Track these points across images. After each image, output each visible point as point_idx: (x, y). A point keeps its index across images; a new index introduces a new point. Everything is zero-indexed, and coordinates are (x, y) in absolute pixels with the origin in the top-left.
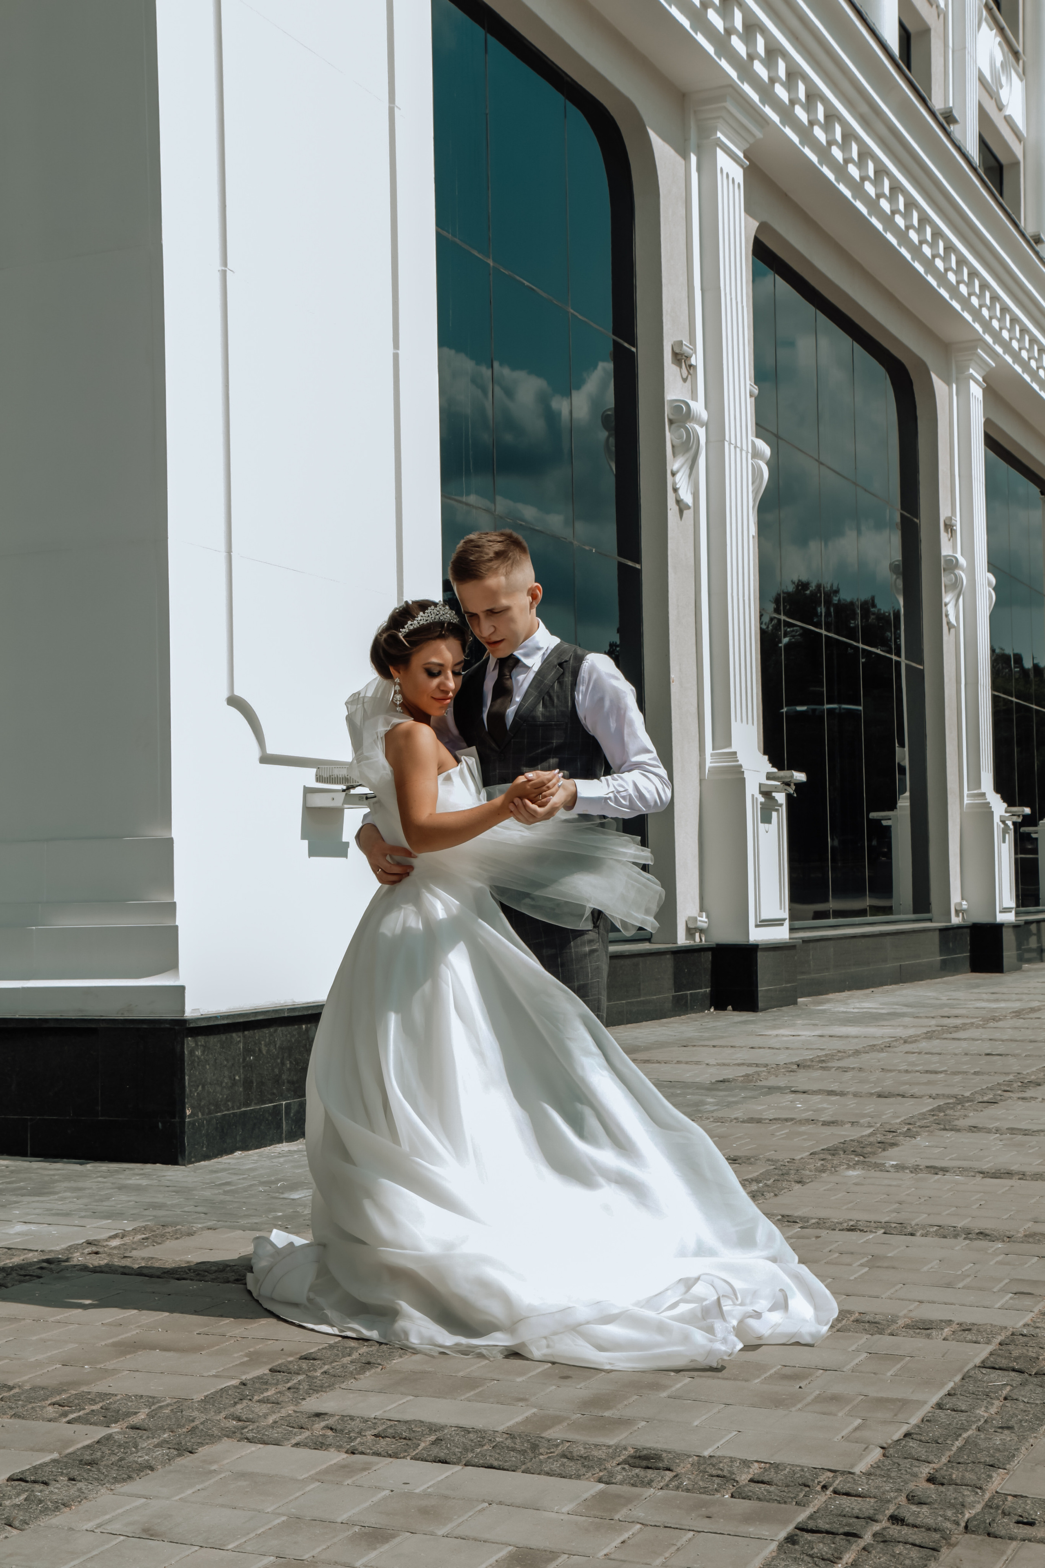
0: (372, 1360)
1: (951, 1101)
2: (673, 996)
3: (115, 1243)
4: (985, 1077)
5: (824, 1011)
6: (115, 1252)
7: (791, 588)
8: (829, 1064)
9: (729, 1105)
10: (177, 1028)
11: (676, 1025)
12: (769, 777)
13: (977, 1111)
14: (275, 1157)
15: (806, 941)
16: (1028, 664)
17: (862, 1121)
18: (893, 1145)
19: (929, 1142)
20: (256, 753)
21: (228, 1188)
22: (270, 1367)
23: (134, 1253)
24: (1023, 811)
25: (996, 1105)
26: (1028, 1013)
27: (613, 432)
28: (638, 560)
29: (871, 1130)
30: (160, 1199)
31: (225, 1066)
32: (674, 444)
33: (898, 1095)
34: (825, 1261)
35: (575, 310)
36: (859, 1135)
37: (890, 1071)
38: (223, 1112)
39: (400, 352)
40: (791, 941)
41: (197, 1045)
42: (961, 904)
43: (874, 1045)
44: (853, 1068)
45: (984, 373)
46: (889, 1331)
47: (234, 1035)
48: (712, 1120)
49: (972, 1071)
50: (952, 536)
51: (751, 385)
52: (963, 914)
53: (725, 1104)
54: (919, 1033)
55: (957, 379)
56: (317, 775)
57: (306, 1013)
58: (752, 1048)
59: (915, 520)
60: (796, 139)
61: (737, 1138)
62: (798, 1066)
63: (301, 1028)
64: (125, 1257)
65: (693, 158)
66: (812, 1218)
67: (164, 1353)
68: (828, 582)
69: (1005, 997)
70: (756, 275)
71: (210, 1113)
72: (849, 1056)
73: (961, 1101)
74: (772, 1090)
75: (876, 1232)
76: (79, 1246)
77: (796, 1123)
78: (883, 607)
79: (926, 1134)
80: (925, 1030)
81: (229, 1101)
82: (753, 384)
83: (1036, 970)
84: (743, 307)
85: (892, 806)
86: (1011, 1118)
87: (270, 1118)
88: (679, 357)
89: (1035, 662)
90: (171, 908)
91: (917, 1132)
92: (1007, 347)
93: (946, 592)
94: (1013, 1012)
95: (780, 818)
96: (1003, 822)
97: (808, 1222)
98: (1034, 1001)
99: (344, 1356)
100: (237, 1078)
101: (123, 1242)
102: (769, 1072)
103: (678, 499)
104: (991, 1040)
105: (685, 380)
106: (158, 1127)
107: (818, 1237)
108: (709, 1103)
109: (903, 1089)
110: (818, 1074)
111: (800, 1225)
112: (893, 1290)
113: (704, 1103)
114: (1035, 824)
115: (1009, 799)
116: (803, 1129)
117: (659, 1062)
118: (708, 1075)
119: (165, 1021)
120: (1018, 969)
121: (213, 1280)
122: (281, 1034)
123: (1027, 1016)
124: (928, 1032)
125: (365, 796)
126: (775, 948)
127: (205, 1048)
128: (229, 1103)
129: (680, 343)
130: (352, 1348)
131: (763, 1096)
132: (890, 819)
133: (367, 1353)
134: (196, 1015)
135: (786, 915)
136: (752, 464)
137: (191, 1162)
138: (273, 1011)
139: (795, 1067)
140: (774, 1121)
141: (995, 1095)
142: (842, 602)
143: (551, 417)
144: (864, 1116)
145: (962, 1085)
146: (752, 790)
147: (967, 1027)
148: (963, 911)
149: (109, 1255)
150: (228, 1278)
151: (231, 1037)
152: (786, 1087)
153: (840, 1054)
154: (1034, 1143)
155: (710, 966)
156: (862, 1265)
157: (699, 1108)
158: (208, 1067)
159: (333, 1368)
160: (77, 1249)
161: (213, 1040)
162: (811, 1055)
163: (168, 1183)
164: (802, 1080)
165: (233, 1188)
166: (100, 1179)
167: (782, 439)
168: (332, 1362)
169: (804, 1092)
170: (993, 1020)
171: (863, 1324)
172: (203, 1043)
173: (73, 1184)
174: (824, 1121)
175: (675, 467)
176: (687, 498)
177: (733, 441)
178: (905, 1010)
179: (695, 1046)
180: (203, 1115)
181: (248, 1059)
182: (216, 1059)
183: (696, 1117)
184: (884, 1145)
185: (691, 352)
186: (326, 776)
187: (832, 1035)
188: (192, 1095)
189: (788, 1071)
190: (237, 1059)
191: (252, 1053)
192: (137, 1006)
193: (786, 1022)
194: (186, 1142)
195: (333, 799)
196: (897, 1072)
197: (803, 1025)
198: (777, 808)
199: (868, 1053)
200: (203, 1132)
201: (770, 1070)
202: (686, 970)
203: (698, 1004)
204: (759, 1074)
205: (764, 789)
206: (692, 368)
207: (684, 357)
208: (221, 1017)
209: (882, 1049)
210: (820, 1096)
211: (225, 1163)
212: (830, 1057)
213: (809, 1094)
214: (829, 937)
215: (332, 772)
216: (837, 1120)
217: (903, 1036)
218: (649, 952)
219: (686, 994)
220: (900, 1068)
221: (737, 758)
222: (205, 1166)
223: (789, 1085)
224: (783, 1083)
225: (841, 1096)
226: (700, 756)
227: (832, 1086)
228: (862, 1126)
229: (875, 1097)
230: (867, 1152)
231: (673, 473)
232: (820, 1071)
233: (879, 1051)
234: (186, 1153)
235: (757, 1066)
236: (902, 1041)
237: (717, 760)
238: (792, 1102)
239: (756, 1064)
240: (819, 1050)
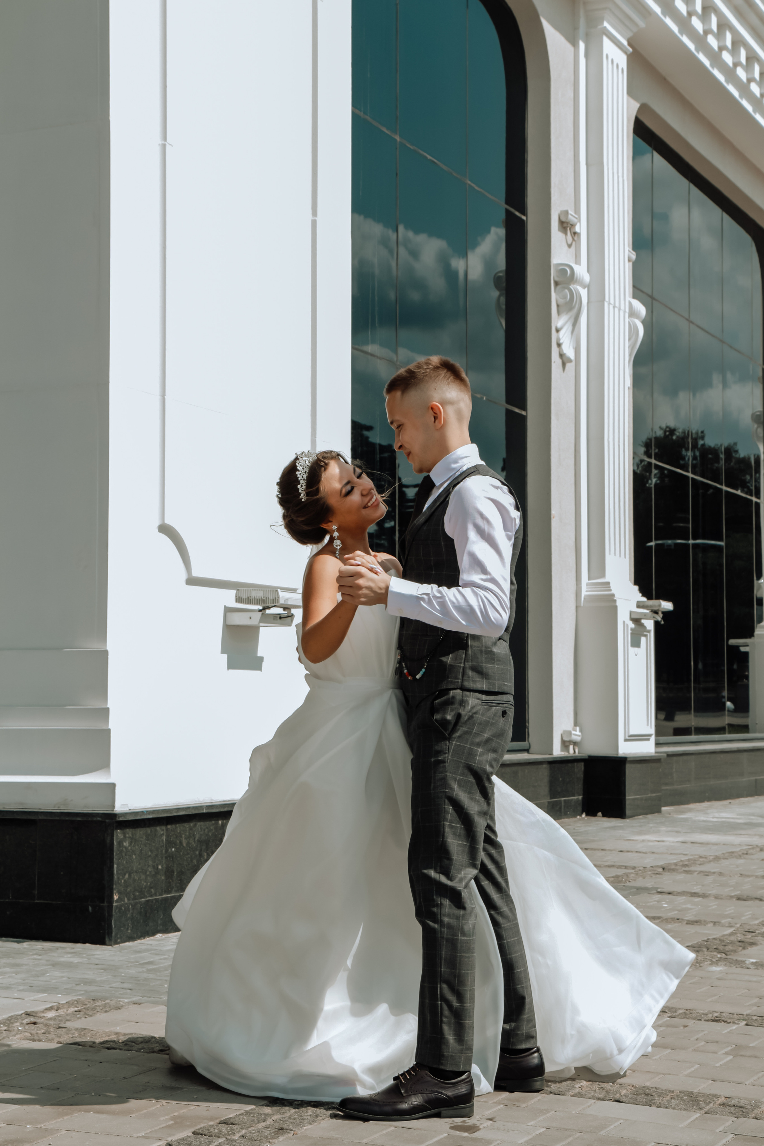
0: (285, 1126)
2: (549, 802)
3: (51, 1014)
5: (686, 820)
6: (51, 1022)
7: (660, 433)
8: (692, 868)
10: (107, 821)
12: (639, 605)
15: (670, 755)
17: (723, 921)
18: (752, 944)
20: (184, 576)
21: (151, 967)
22: (193, 1130)
23: (68, 1024)
27: (504, 292)
28: (524, 407)
29: (731, 930)
30: (90, 975)
31: (150, 856)
32: (559, 303)
33: (756, 898)
34: (693, 1048)
35: (472, 182)
36: (721, 934)
37: (748, 876)
38: (147, 898)
39: (318, 219)
40: (657, 755)
41: (125, 837)
43: (733, 852)
44: (714, 873)
46: (753, 1115)
47: (158, 828)
51: (629, 251)
56: (236, 596)
57: (222, 810)
58: (621, 851)
60: (675, 28)
62: (663, 869)
63: (218, 823)
64: (60, 1027)
65: (582, 45)
66: (680, 1009)
67: (98, 1115)
68: (695, 428)
70: (636, 153)
71: (135, 898)
72: (710, 861)
74: (640, 890)
75: (738, 1024)
76: (18, 1017)
77: (662, 921)
78: (744, 452)
81: (152, 888)
82: (631, 250)
84: (623, 181)
85: (750, 634)
88: (565, 225)
90: (105, 713)
95: (648, 643)
97: (676, 1012)
99: (259, 1122)
100: (160, 867)
101: (58, 1014)
102: (637, 874)
103: (561, 353)
105: (570, 246)
106: (88, 910)
107: (685, 1026)
110: (681, 877)
111: (668, 1015)
112: (755, 1078)
116: (669, 927)
119: (97, 815)
121: (139, 1050)
122: (200, 828)
125: (278, 616)
126: (642, 761)
127: (133, 840)
128: (152, 890)
129: (567, 212)
130: (267, 1115)
131: (632, 896)
132: (747, 646)
133: (280, 1120)
134: (125, 809)
135: (652, 730)
136: (629, 322)
137: (116, 943)
138: (194, 807)
139: (661, 870)
142: (707, 446)
144: (725, 916)
146: (623, 617)
149: (46, 1025)
150: (153, 1048)
151: (156, 831)
152: (653, 888)
153: (701, 860)
155: (582, 776)
156: (726, 1053)
158: (134, 857)
159: (250, 1132)
160: (17, 1019)
161: (140, 833)
162: (675, 859)
163: (97, 962)
164: (667, 882)
165: (155, 967)
166: (35, 956)
167: (656, 300)
168: (248, 1127)
169: (669, 893)
171: (729, 1108)
172: (130, 835)
173: (11, 961)
174: (688, 920)
175: (559, 325)
176: (570, 352)
177: (612, 302)
180: (129, 900)
181: (170, 850)
182: (141, 850)
184: (744, 944)
185: (575, 220)
186: (244, 597)
187: (693, 842)
188: (120, 882)
189: (654, 874)
190: (160, 850)
191: (173, 845)
192: (72, 800)
193: (651, 828)
194: (113, 924)
195: (251, 618)
196: (755, 877)
197: (667, 832)
198: (645, 633)
199: (727, 859)
200: (129, 916)
201: (637, 872)
202: (561, 779)
203: (571, 810)
204: (627, 876)
205: (634, 616)
206: (576, 235)
207: (569, 225)
208: (147, 811)
209: (740, 856)
210: (684, 897)
211: (148, 944)
212: (692, 862)
213: (674, 895)
214: (691, 752)
215: (250, 594)
216: (700, 920)
217: (759, 845)
218: (527, 761)
219: (560, 801)
220: (757, 874)
221: (610, 587)
222: (130, 947)
223: (656, 886)
224: (649, 885)
225: (703, 898)
226: (577, 585)
227: (695, 888)
228: (723, 926)
229: (734, 900)
230: (728, 950)
231: (558, 331)
232: (684, 875)
233: (737, 858)
234: (113, 934)
235: (625, 868)
236: (758, 849)
237: (592, 589)
238: (658, 902)
239: (625, 866)
240: (682, 855)
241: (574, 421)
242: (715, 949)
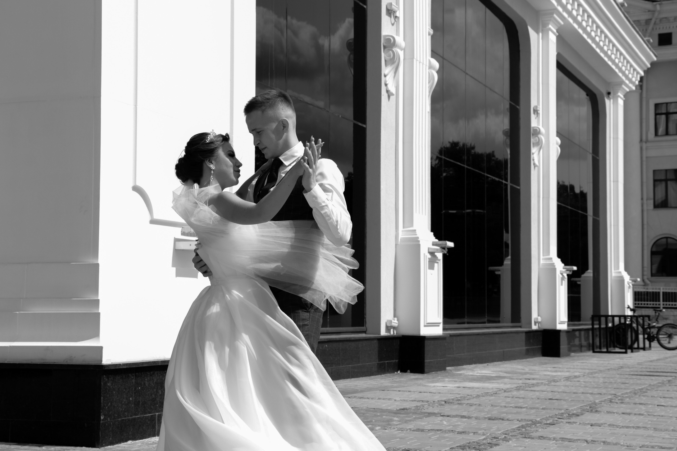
1: (529, 423)
2: (377, 363)
4: (549, 411)
5: (461, 374)
7: (448, 145)
8: (463, 402)
9: (406, 422)
10: (97, 369)
11: (379, 379)
12: (433, 244)
13: (543, 428)
14: (151, 444)
15: (451, 336)
16: (577, 191)
17: (479, 432)
18: (496, 445)
19: (516, 444)
20: (148, 218)
24: (573, 268)
25: (554, 425)
26: (573, 378)
27: (353, 52)
28: (364, 122)
29: (484, 437)
31: (125, 392)
32: (386, 59)
33: (500, 419)
36: (477, 439)
37: (496, 406)
38: (122, 418)
40: (443, 335)
41: (108, 380)
42: (537, 319)
43: (488, 393)
44: (476, 404)
45: (557, 28)
47: (130, 375)
48: (396, 429)
49: (541, 408)
50: (537, 116)
51: (429, 29)
52: (538, 324)
53: (404, 421)
54: (513, 387)
55: (542, 30)
56: (182, 232)
58: (420, 392)
59: (517, 107)
61: (410, 439)
62: (445, 402)
68: (469, 142)
69: (561, 370)
71: (115, 418)
72: (474, 398)
73: (534, 423)
74: (430, 414)
77: (443, 432)
78: (499, 156)
79: (515, 439)
80: (516, 386)
82: (430, 28)
83: (578, 356)
85: (501, 264)
86: (562, 432)
87: (149, 422)
88: (390, 12)
89: (582, 189)
90: (96, 303)
91: (510, 438)
92: (570, 14)
93: (533, 147)
94: (565, 378)
95: (439, 267)
96: (562, 274)
98: (576, 372)
100: (131, 399)
102: (429, 405)
103: (388, 90)
104: (552, 391)
105: (393, 25)
108: (395, 420)
109: (503, 415)
110: (456, 406)
113: (392, 420)
114: (580, 277)
115: (566, 261)
116: (447, 435)
117: (368, 398)
118: (394, 406)
119: (91, 366)
120: (568, 355)
122: (157, 375)
123: (572, 380)
124: (518, 387)
126: (435, 339)
127: (113, 382)
128: (126, 413)
129: (391, 4)
131: (425, 418)
132: (499, 271)
134: (109, 363)
135: (440, 320)
136: (429, 73)
137: (102, 446)
138: (153, 362)
139: (443, 403)
140: (431, 431)
141: (553, 420)
142: (476, 153)
143: (319, 48)
144: (481, 429)
145: (536, 414)
146: (424, 251)
147: (539, 384)
148: (539, 323)
151: (128, 376)
152: (438, 413)
153: (468, 397)
154: (575, 446)
155: (398, 348)
157: (390, 423)
158: (114, 392)
161: (118, 377)
162: (452, 397)
164: (447, 409)
167: (446, 60)
169: (448, 416)
170: (554, 381)
172: (112, 379)
174: (458, 432)
175: (386, 72)
176: (392, 89)
177: (418, 59)
178: (505, 375)
179: (388, 390)
180: (110, 419)
181: (137, 388)
182: (119, 388)
183: (387, 428)
184: (491, 445)
185: (396, 9)
186: (187, 232)
187: (464, 387)
188: (105, 408)
189: (439, 405)
190: (131, 389)
191: (140, 385)
192: (75, 357)
193: (440, 379)
194: (100, 434)
195: (191, 245)
196: (500, 407)
197: (449, 381)
198: (437, 261)
199: (484, 396)
200: (110, 429)
201: (429, 404)
202: (385, 349)
203: (391, 368)
204: (423, 406)
205: (430, 251)
206: (397, 18)
207: (392, 12)
208: (123, 364)
209: (492, 395)
210: (457, 418)
211: (122, 447)
212: (463, 398)
213: (451, 417)
214: (465, 334)
215: (190, 230)
216: (465, 431)
217: (504, 389)
218: (365, 338)
219: (385, 363)
220: (501, 405)
221: (416, 233)
222: (111, 448)
223: (440, 412)
224: (436, 411)
225: (468, 419)
226: (396, 231)
227: (464, 413)
228: (479, 434)
229: (487, 420)
230: (482, 448)
231: (385, 76)
232: (457, 405)
233: (490, 396)
234: (100, 441)
235: (422, 402)
236: (503, 391)
237: (406, 234)
238: (441, 421)
239: (422, 401)
240: (457, 394)
241: (395, 132)
242: (474, 447)
